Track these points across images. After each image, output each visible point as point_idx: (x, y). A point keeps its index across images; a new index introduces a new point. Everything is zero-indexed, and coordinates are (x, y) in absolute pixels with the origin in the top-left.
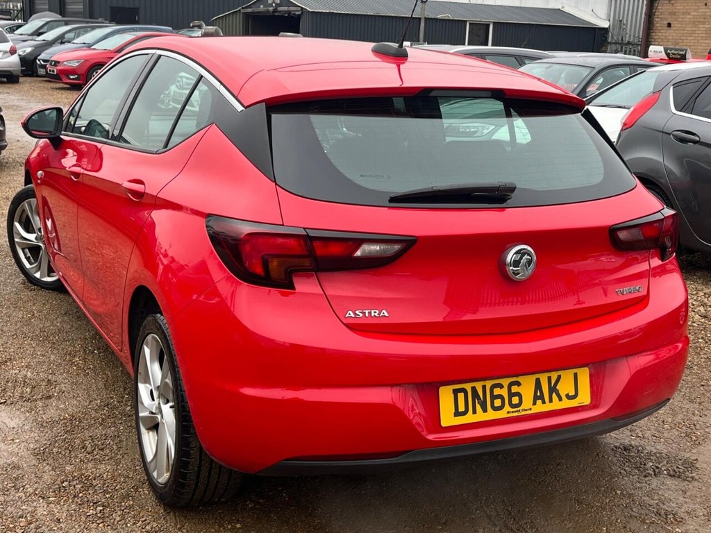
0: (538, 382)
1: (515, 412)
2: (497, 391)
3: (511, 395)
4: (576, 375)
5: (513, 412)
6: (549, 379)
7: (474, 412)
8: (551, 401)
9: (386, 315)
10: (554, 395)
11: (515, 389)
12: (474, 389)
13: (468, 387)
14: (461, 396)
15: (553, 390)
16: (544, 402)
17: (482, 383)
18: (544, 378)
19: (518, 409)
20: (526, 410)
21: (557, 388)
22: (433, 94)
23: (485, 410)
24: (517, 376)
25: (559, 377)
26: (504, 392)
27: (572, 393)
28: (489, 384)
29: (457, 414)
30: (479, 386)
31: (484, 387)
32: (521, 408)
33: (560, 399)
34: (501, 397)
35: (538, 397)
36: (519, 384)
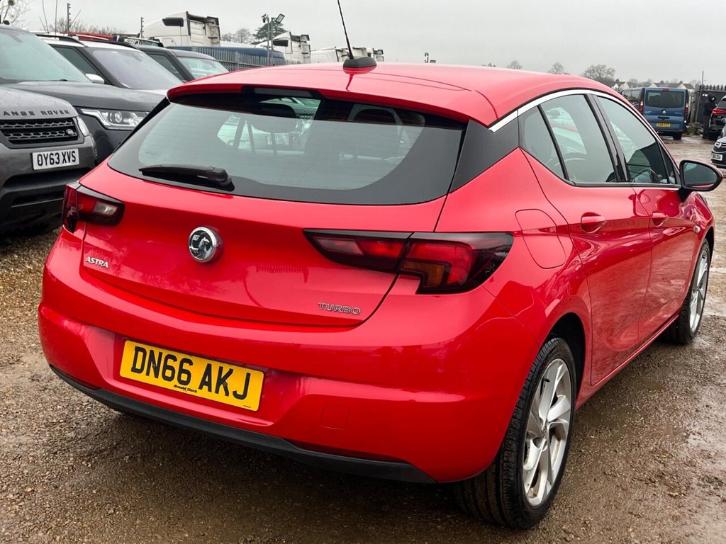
0: (209, 368)
1: (182, 388)
2: (170, 362)
3: (182, 371)
4: (248, 375)
5: (179, 387)
6: (221, 369)
7: (148, 374)
8: (217, 391)
9: (107, 266)
10: (222, 387)
11: (186, 366)
12: (152, 352)
13: (148, 348)
14: (140, 354)
15: (221, 381)
16: (210, 390)
17: (161, 350)
18: (215, 366)
19: (185, 387)
20: (192, 391)
21: (226, 381)
22: (257, 91)
23: (156, 376)
24: (191, 354)
25: (231, 372)
26: (176, 365)
27: (241, 392)
28: (165, 353)
29: (134, 369)
30: (157, 351)
31: (161, 354)
32: (187, 387)
33: (227, 394)
34: (172, 369)
35: (205, 382)
36: (191, 363)
